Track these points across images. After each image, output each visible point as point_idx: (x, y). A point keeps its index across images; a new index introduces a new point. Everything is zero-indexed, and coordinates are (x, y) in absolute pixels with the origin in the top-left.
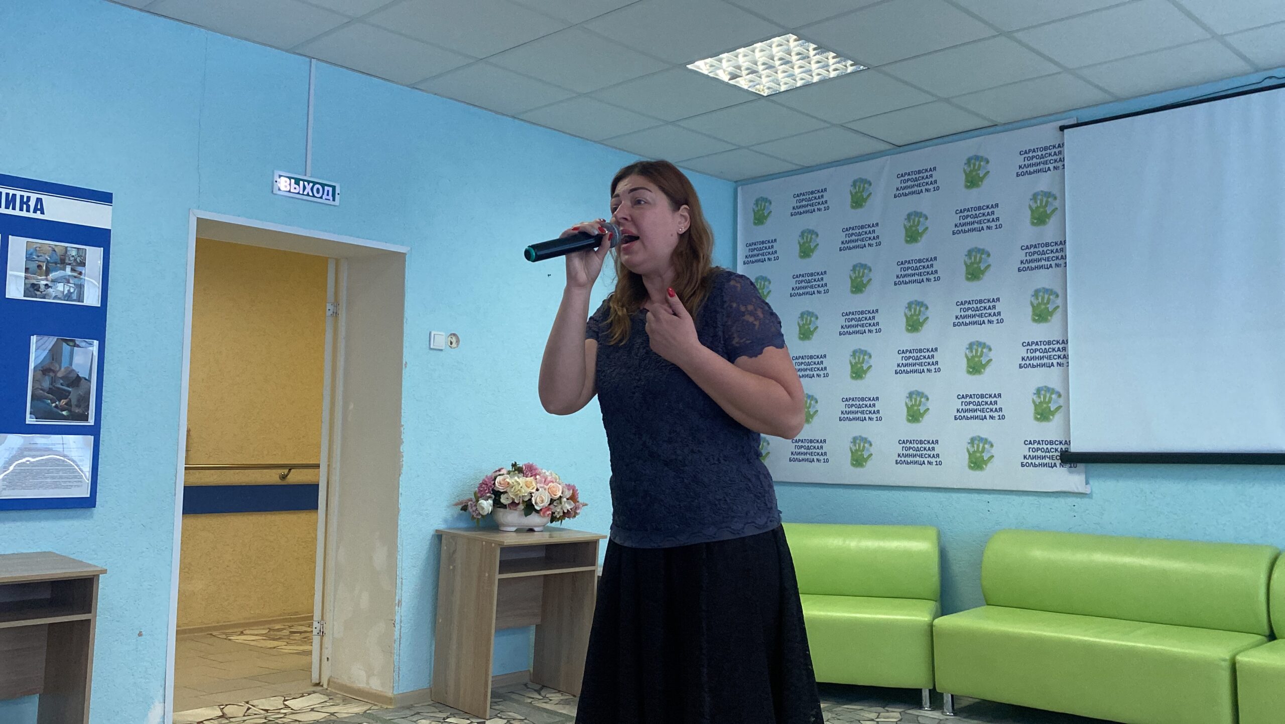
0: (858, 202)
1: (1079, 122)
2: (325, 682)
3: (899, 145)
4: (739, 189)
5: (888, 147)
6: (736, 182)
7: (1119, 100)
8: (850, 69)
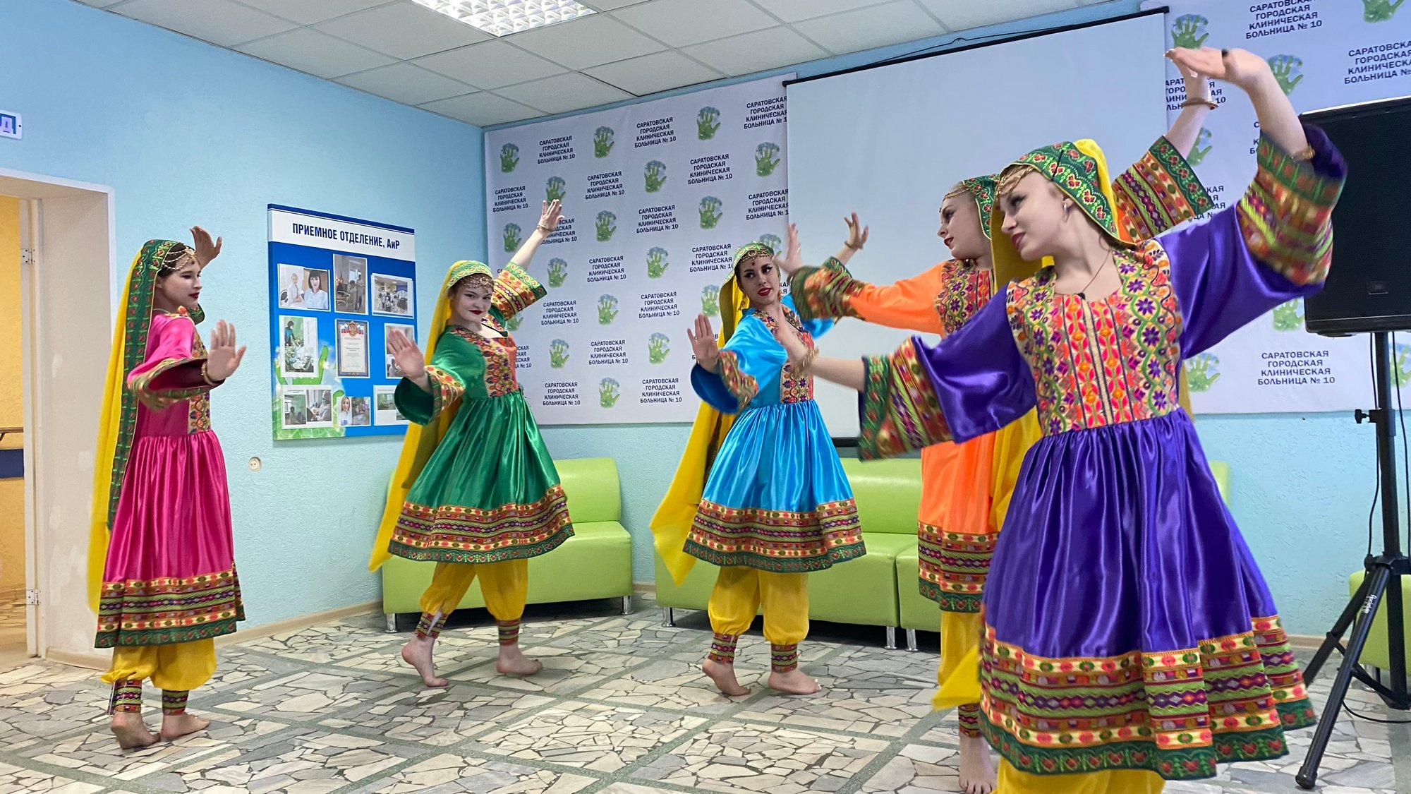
0: (602, 151)
1: (799, 78)
2: (42, 653)
3: (638, 94)
4: (486, 135)
5: (628, 96)
6: (483, 127)
7: (834, 56)
8: (581, 13)
